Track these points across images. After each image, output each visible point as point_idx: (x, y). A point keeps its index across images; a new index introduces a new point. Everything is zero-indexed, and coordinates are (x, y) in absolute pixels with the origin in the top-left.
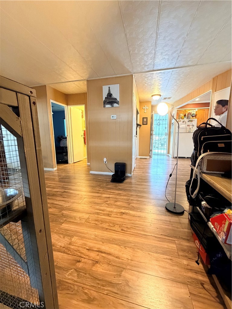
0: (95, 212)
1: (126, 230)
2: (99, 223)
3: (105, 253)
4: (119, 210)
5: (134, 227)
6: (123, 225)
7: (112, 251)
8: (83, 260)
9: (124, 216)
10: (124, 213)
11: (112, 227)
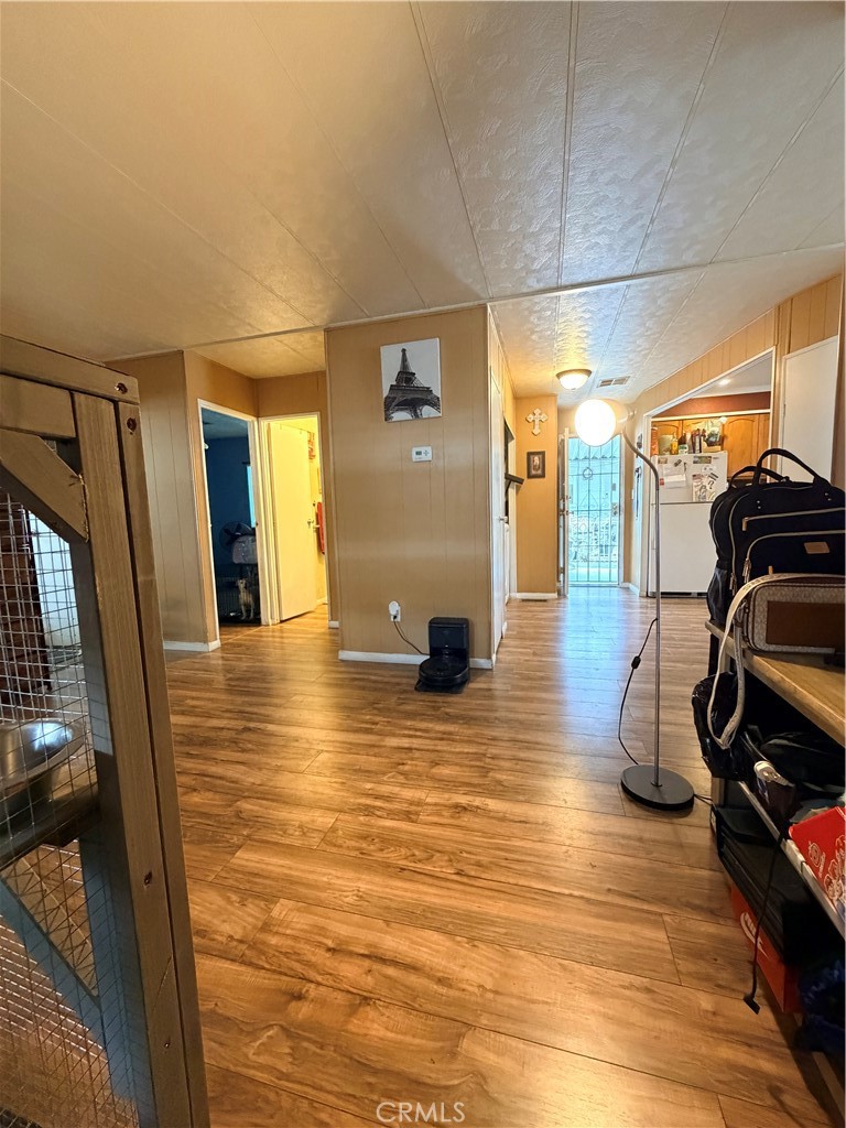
0: (359, 804)
1: (473, 873)
2: (372, 847)
3: (394, 963)
4: (446, 796)
5: (504, 863)
6: (465, 855)
7: (423, 955)
8: (312, 991)
9: (466, 819)
10: (465, 809)
11: (420, 861)
